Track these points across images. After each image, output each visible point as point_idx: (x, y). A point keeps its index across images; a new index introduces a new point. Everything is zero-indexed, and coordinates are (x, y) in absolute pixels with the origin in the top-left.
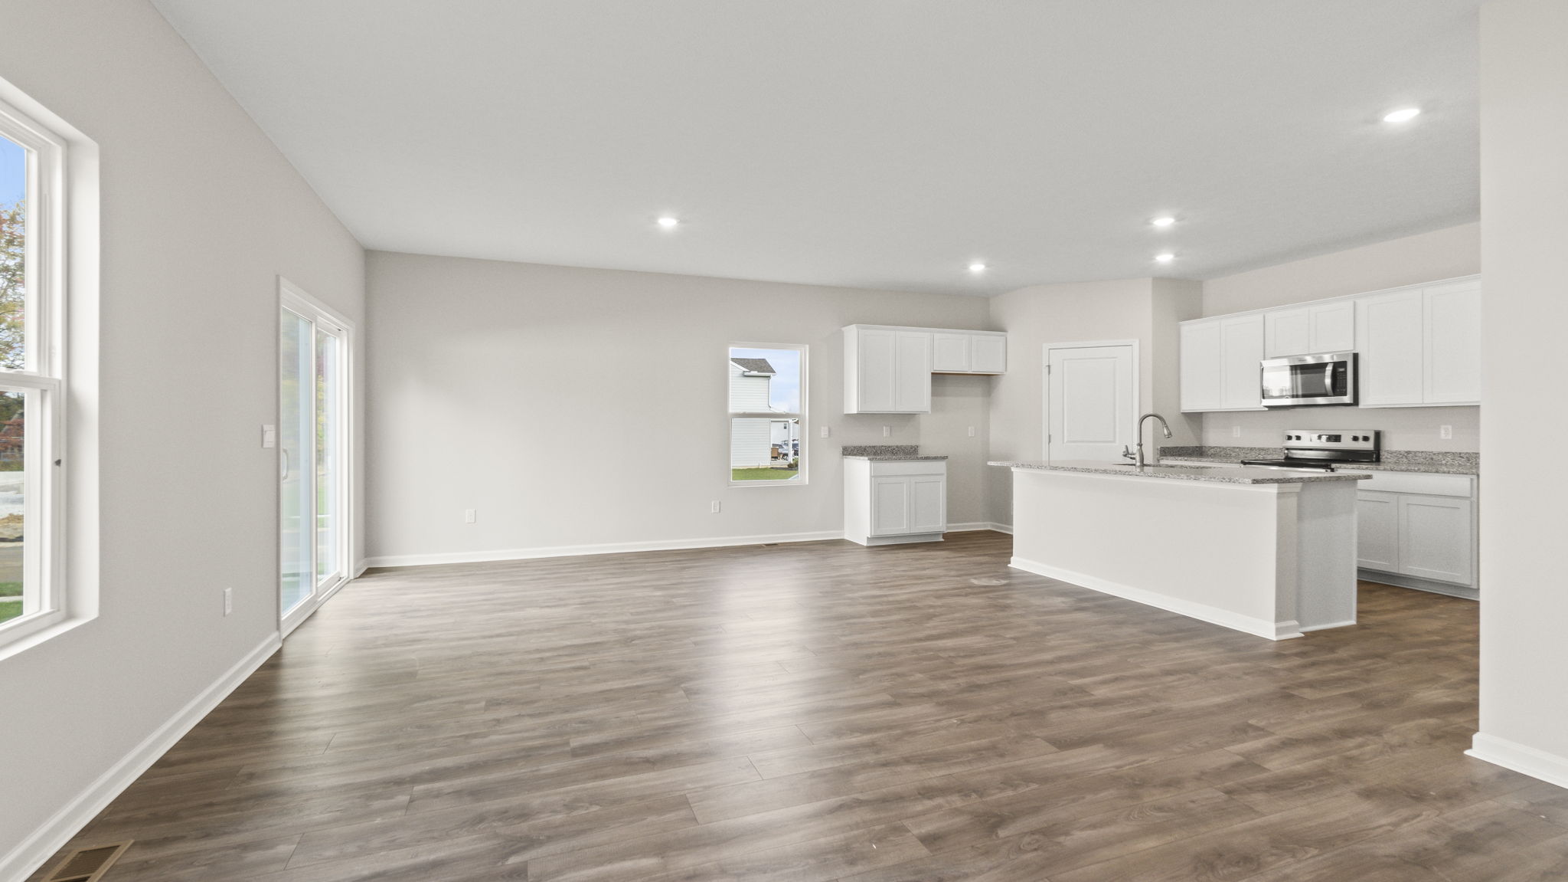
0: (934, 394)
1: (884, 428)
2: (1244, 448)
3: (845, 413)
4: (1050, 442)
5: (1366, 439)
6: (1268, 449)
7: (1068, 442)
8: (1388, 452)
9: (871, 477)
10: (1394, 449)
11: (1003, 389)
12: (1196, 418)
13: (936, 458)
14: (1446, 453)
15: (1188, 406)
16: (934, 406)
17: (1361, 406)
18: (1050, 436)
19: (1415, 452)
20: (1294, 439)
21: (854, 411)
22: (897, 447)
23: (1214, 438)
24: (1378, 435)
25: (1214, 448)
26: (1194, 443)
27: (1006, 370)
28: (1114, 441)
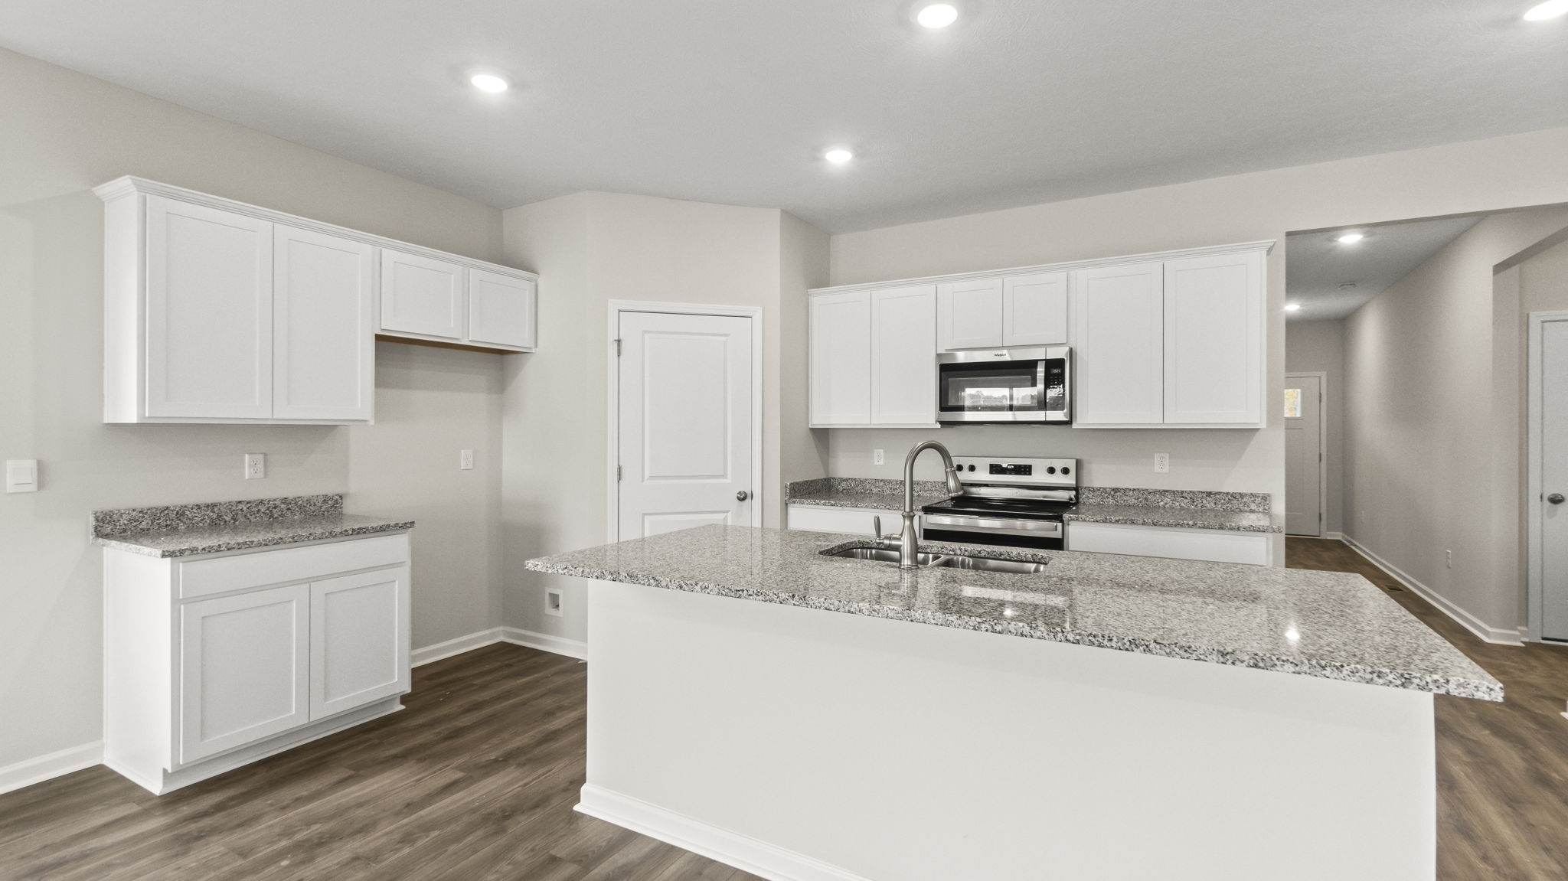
0: (380, 382)
1: (247, 456)
2: (890, 482)
3: (106, 421)
4: (620, 479)
5: (1066, 471)
6: (926, 482)
7: (651, 478)
8: (1089, 489)
9: (175, 602)
10: (1096, 484)
11: (529, 378)
12: (823, 436)
13: (382, 530)
14: (1164, 491)
15: (818, 421)
16: (381, 409)
17: (1075, 426)
18: (620, 469)
19: (1125, 490)
20: (966, 467)
21: (131, 415)
22: (285, 500)
23: (846, 466)
24: (1079, 464)
25: (847, 480)
26: (818, 474)
27: (536, 346)
28: (724, 476)
